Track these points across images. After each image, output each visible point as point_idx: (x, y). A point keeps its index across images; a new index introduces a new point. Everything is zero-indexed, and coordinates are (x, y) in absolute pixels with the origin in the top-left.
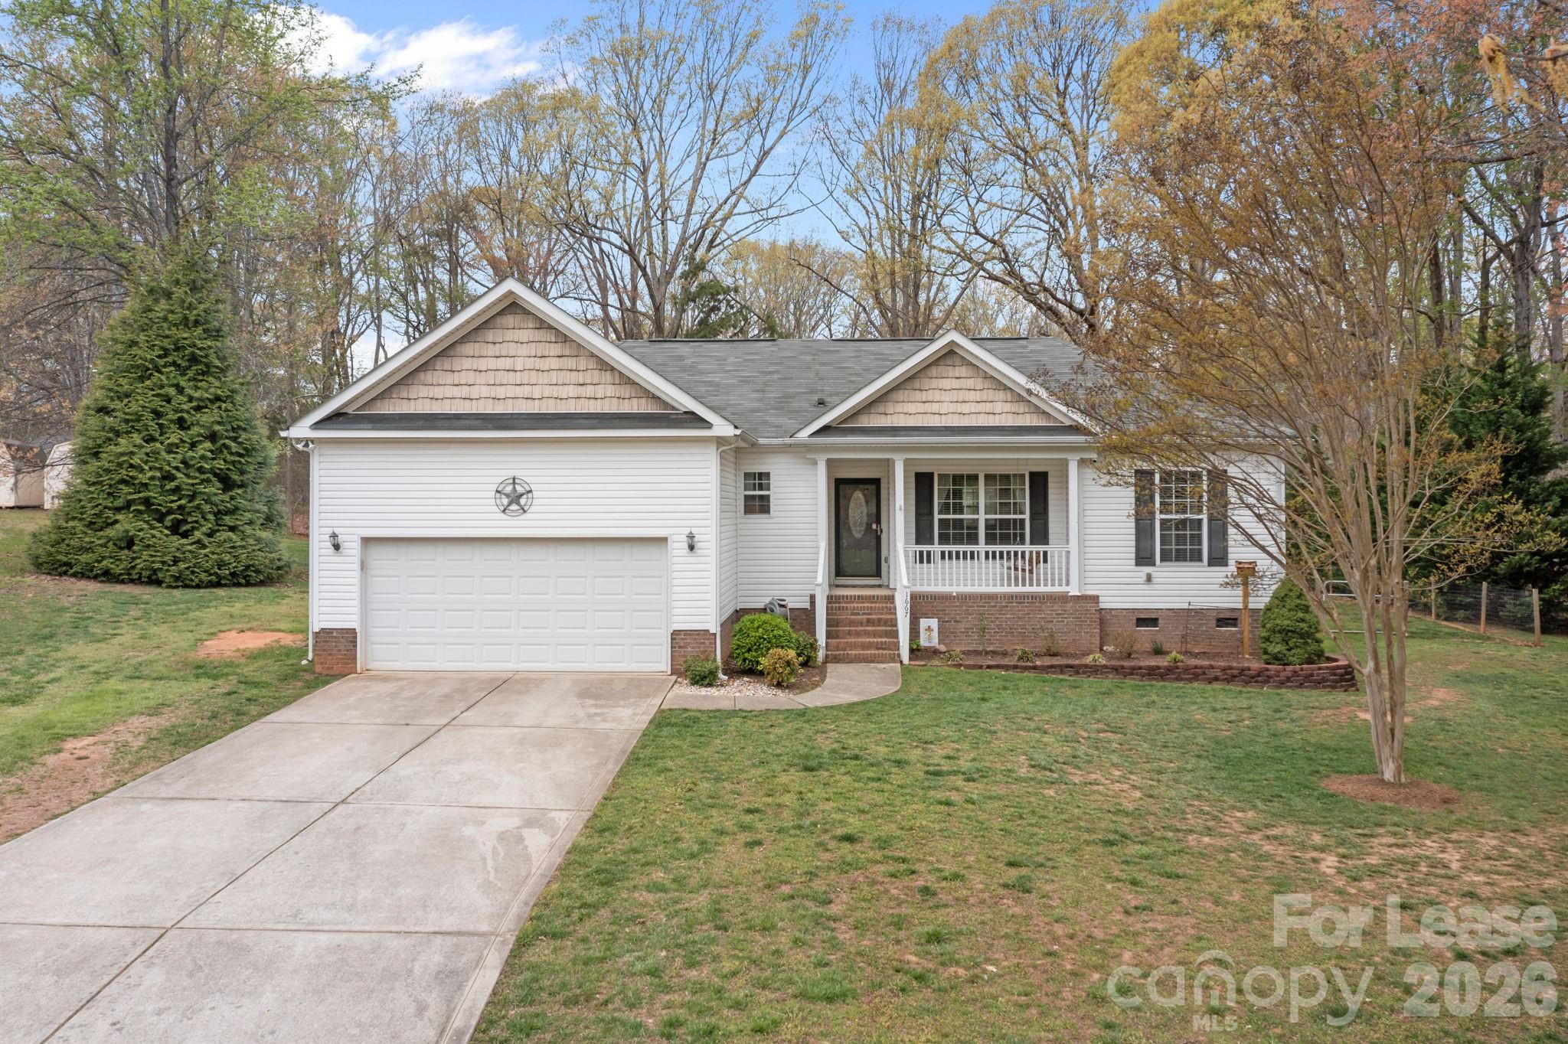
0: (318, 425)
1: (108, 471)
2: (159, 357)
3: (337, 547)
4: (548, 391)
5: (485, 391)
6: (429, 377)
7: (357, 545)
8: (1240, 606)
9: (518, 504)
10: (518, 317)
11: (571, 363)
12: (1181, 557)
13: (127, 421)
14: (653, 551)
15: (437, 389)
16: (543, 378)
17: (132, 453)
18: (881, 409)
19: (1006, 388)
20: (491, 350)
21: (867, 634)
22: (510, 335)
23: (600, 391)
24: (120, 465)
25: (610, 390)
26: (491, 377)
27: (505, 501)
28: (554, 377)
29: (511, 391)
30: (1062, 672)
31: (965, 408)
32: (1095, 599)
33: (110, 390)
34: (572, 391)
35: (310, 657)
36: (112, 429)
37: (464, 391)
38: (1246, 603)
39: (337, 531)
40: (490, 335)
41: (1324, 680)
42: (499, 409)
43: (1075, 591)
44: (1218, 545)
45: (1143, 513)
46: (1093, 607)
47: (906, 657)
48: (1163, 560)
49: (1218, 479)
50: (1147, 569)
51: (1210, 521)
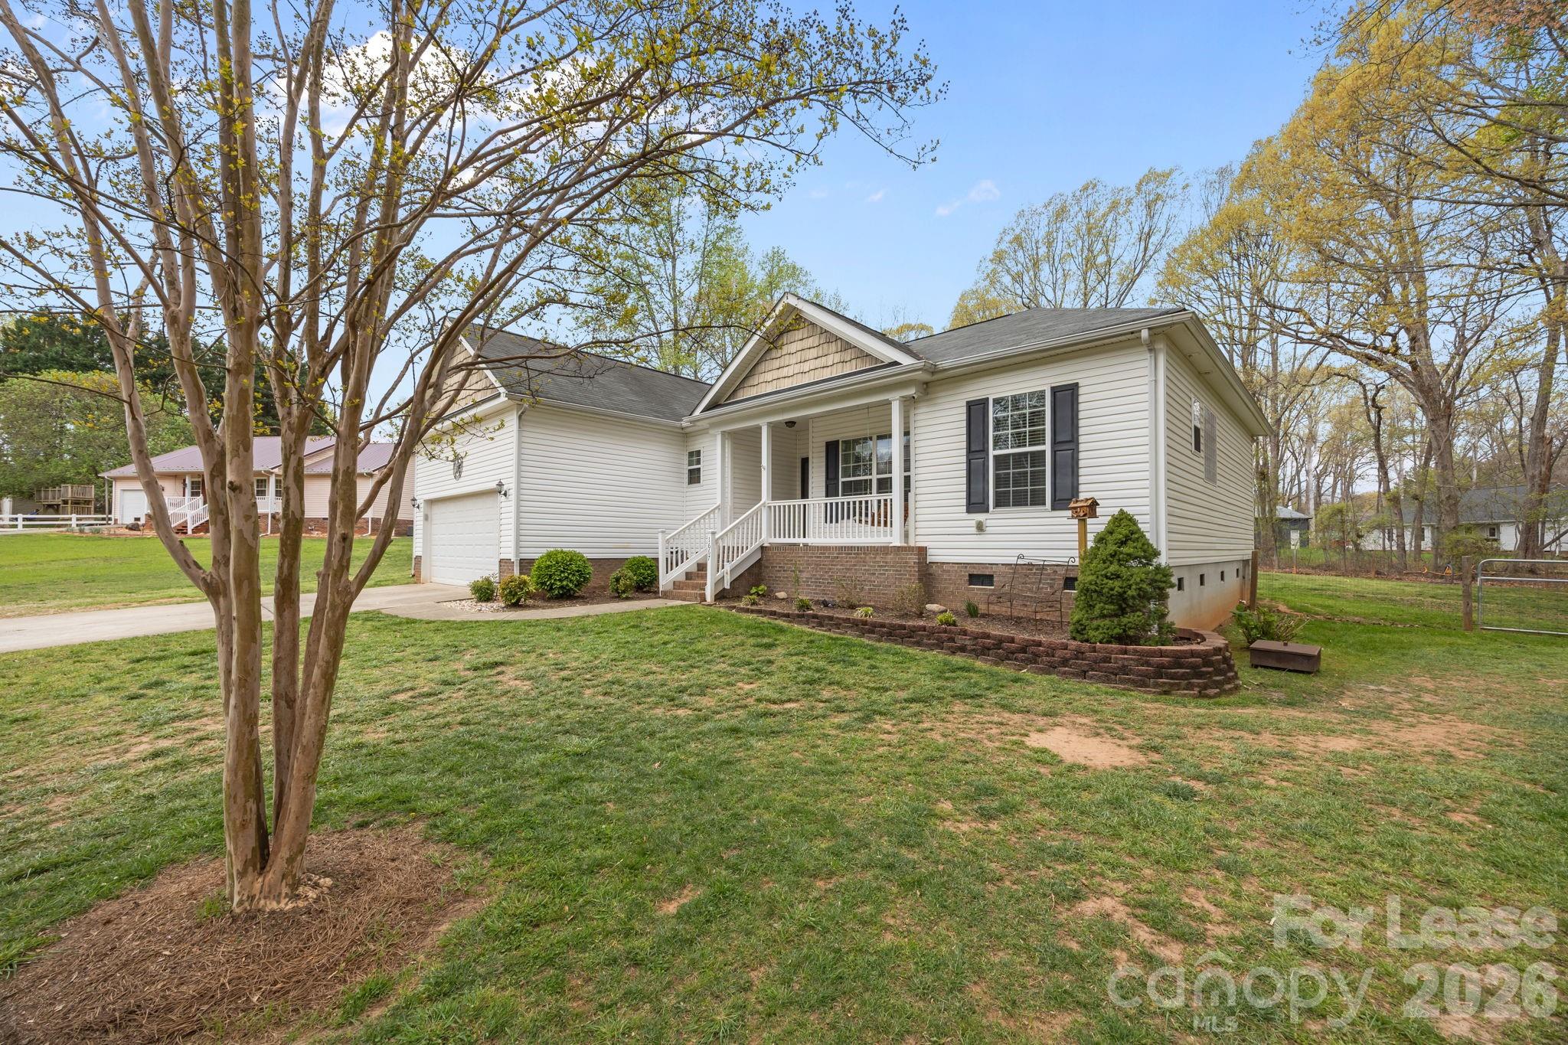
3: (418, 507)
12: (1020, 501)
19: (837, 339)
32: (923, 551)
43: (896, 541)
44: (1065, 482)
45: (975, 450)
46: (913, 559)
47: (709, 598)
48: (997, 504)
49: (1067, 397)
50: (980, 517)
51: (1055, 453)
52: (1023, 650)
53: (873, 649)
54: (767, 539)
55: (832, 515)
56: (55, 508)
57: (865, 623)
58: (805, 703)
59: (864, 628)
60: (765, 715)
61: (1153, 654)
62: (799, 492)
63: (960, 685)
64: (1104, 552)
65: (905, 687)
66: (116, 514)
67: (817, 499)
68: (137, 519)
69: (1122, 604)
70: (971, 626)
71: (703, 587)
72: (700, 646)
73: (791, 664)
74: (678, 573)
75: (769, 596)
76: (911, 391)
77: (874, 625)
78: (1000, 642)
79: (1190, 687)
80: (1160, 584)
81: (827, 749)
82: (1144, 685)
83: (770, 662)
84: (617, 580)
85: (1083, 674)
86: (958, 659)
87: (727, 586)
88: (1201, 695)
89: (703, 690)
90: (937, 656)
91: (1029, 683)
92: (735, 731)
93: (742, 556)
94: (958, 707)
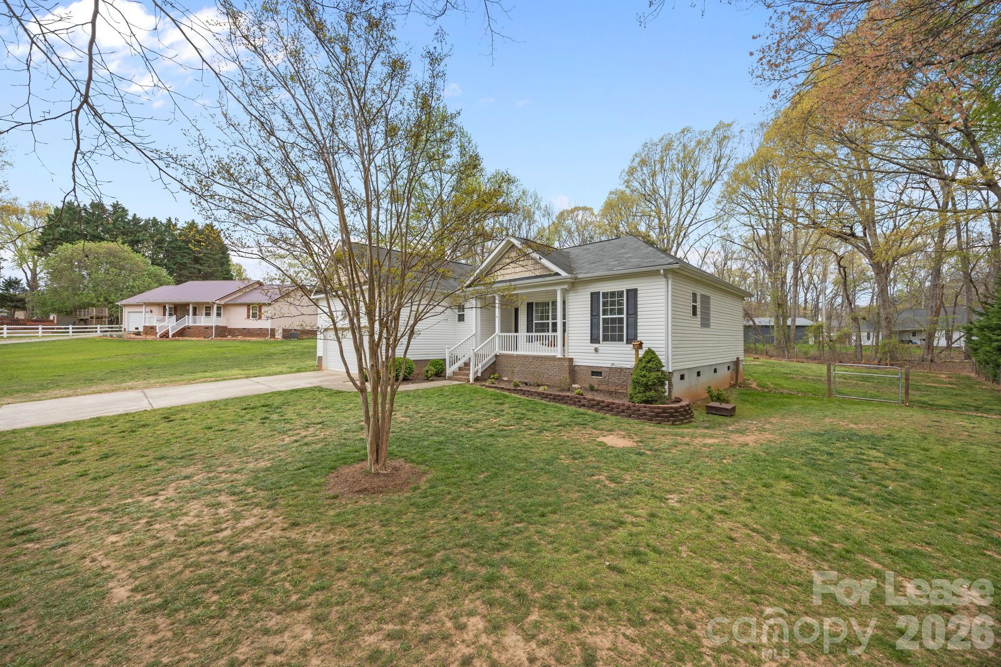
12: (613, 339)
19: (532, 258)
31: (518, 269)
32: (571, 360)
41: (645, 414)
43: (559, 355)
44: (631, 332)
45: (594, 315)
46: (566, 364)
47: (471, 380)
48: (604, 340)
49: (633, 294)
50: (596, 345)
51: (627, 319)
52: (608, 406)
53: (546, 405)
54: (498, 351)
55: (530, 340)
56: (85, 321)
57: (543, 394)
58: (517, 426)
59: (543, 396)
60: (502, 430)
61: (655, 408)
62: (513, 329)
63: (580, 420)
64: (641, 366)
65: (557, 421)
66: (125, 325)
67: (523, 333)
68: (137, 328)
69: (647, 387)
70: (589, 396)
71: (468, 375)
72: (472, 403)
73: (511, 411)
74: (455, 367)
75: (499, 379)
76: (566, 286)
77: (547, 395)
78: (599, 403)
79: (668, 421)
80: (664, 378)
81: (525, 441)
82: (651, 420)
83: (503, 411)
84: (427, 371)
85: (630, 416)
86: (582, 410)
87: (479, 375)
88: (673, 424)
89: (477, 421)
90: (573, 408)
91: (607, 419)
92: (492, 435)
93: (487, 360)
94: (576, 428)
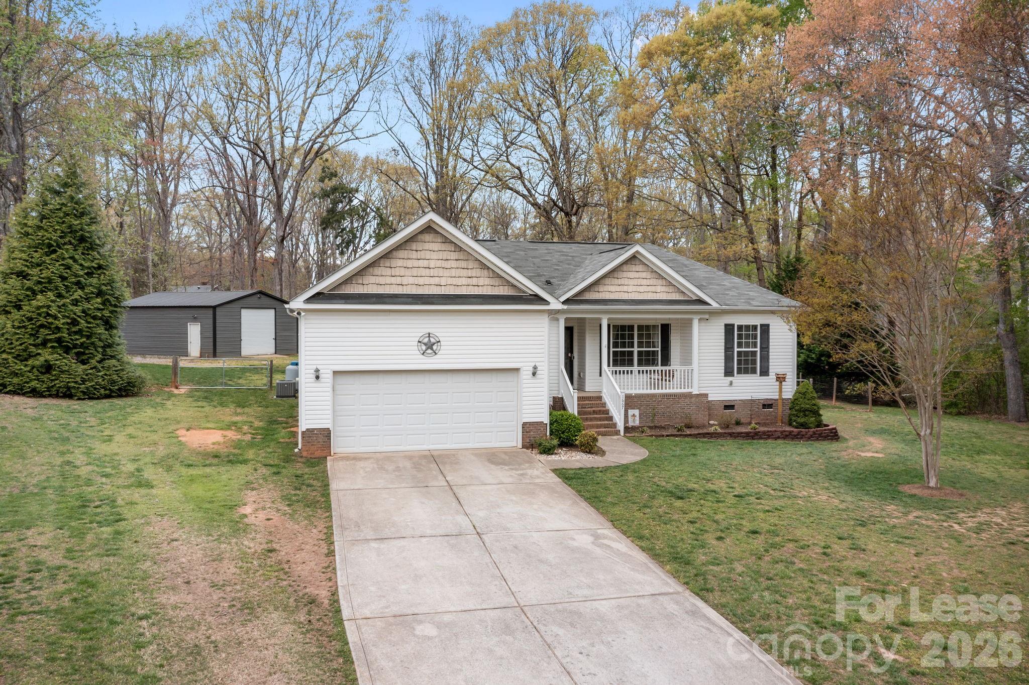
0: (309, 300)
1: (30, 319)
2: (61, 237)
3: (317, 377)
4: (450, 281)
5: (411, 280)
6: (377, 271)
7: (330, 375)
8: (777, 397)
9: (432, 349)
10: (432, 235)
11: (463, 264)
12: (746, 371)
13: (39, 283)
14: (509, 377)
15: (381, 278)
16: (447, 273)
17: (49, 307)
18: (596, 289)
19: (663, 278)
20: (414, 255)
21: (596, 419)
22: (428, 246)
23: (481, 281)
24: (39, 314)
25: (487, 281)
26: (415, 272)
27: (424, 348)
28: (453, 272)
29: (427, 281)
30: (704, 437)
31: (641, 289)
32: (706, 395)
33: (27, 261)
34: (464, 281)
35: (300, 447)
36: (28, 289)
37: (398, 280)
38: (780, 395)
39: (319, 367)
40: (414, 246)
42: (420, 291)
43: (695, 391)
44: (765, 365)
45: (728, 348)
46: (705, 400)
47: (623, 432)
48: (738, 373)
49: (765, 328)
50: (730, 379)
51: (761, 351)
